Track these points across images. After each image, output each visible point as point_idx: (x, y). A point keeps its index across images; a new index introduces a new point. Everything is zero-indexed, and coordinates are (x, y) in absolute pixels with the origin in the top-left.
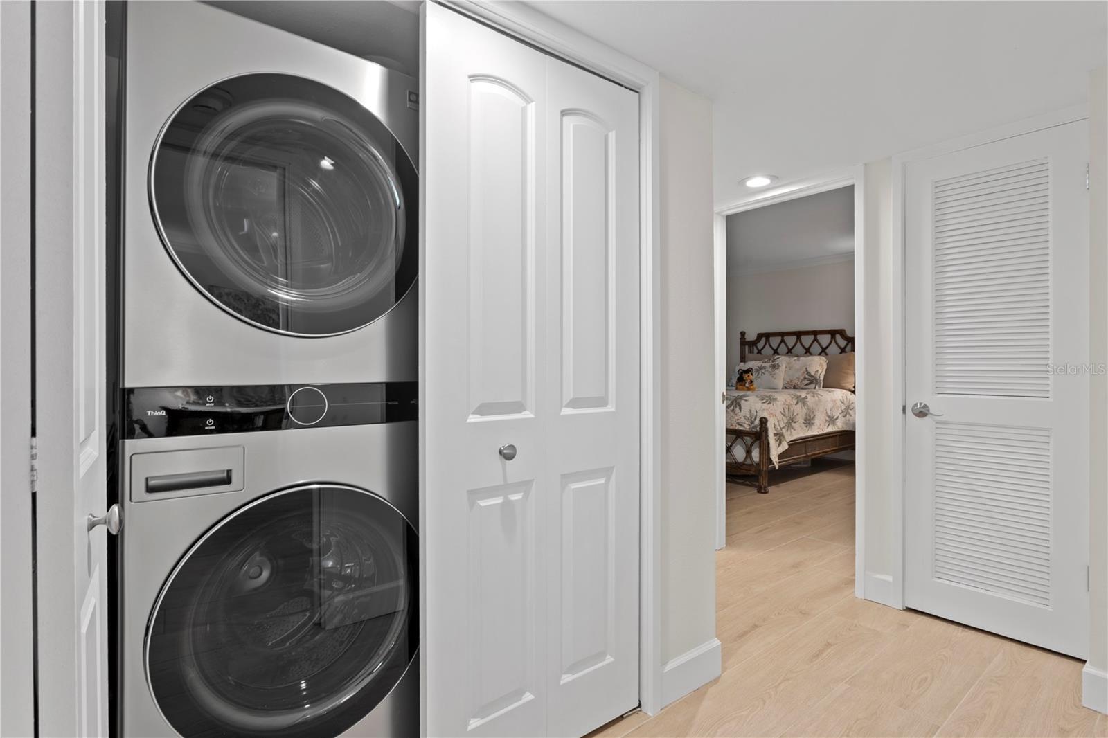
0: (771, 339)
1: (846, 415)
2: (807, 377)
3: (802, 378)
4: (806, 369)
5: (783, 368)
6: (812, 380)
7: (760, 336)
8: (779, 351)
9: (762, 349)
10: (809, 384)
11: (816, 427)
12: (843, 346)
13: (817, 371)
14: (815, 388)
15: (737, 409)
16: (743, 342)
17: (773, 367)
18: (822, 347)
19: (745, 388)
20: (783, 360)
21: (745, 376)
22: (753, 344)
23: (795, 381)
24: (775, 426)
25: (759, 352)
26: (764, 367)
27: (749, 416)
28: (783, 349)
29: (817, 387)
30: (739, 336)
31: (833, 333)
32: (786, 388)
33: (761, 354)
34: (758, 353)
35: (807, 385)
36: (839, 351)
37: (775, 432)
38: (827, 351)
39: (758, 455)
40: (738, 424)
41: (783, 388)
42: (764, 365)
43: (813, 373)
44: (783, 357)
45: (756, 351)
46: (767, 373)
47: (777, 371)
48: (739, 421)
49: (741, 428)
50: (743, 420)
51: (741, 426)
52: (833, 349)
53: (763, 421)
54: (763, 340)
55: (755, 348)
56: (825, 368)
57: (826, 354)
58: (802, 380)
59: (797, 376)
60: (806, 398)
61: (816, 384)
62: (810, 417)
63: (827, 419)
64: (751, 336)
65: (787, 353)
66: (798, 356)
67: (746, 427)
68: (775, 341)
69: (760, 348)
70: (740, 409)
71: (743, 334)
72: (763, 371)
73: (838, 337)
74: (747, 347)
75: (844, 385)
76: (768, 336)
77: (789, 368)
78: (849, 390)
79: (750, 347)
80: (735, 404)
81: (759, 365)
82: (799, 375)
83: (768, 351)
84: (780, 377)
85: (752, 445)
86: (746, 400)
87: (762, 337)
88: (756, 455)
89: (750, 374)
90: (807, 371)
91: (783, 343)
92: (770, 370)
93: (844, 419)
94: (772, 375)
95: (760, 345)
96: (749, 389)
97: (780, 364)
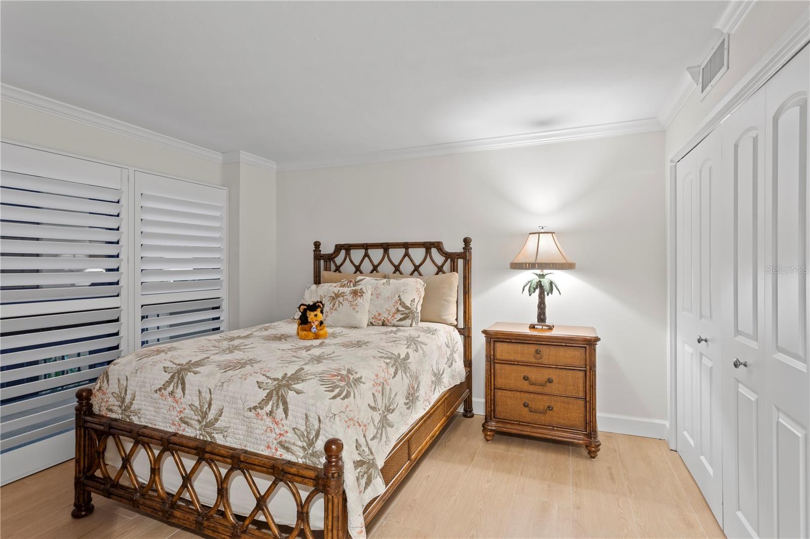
0: (352, 252)
1: (452, 364)
2: (401, 308)
3: (394, 310)
4: (399, 297)
5: (368, 296)
6: (407, 314)
7: (339, 248)
8: (362, 268)
9: (342, 265)
10: (404, 319)
11: (421, 402)
12: (440, 264)
13: (413, 300)
14: (411, 326)
15: (280, 412)
16: (318, 256)
17: (355, 293)
18: (414, 265)
19: (311, 335)
20: (368, 283)
21: (311, 315)
22: (330, 258)
23: (385, 316)
24: (358, 446)
25: (338, 269)
26: (342, 295)
27: (303, 428)
28: (367, 266)
29: (414, 324)
30: (313, 248)
31: (428, 246)
32: (372, 324)
33: (340, 272)
34: (335, 271)
35: (401, 320)
36: (436, 269)
37: (359, 458)
38: (421, 269)
39: (322, 514)
40: (281, 444)
41: (368, 325)
42: (342, 290)
43: (408, 304)
44: (368, 278)
45: (333, 267)
46: (345, 303)
47: (360, 300)
48: (283, 438)
49: (288, 457)
50: (291, 437)
51: (287, 449)
52: (428, 268)
53: (333, 448)
54: (343, 253)
55: (332, 264)
56: (423, 294)
57: (420, 274)
58: (395, 313)
59: (387, 308)
60: (407, 356)
61: (413, 319)
62: (413, 388)
63: (434, 379)
64: (327, 249)
65: (372, 272)
66: (385, 277)
67: (297, 457)
68: (357, 255)
69: (338, 264)
70: (286, 411)
71: (317, 245)
72: (341, 299)
73: (434, 251)
74: (322, 262)
75: (444, 317)
76: (348, 248)
77: (377, 295)
78: (451, 325)
79: (325, 261)
80: (275, 398)
81: (336, 290)
82: (390, 306)
83: (348, 268)
84: (365, 310)
85: (309, 499)
86: (298, 392)
87: (341, 249)
88: (317, 518)
89: (318, 312)
90: (400, 300)
91: (367, 258)
92: (350, 298)
93: (449, 369)
94: (353, 306)
95: (339, 260)
96: (317, 337)
97: (364, 290)
